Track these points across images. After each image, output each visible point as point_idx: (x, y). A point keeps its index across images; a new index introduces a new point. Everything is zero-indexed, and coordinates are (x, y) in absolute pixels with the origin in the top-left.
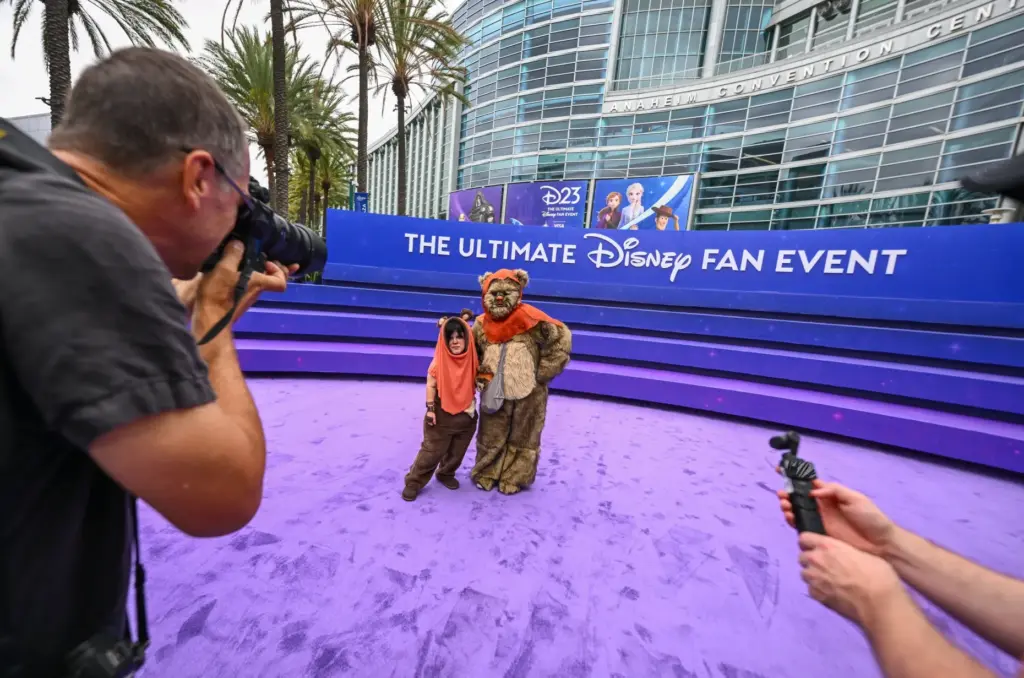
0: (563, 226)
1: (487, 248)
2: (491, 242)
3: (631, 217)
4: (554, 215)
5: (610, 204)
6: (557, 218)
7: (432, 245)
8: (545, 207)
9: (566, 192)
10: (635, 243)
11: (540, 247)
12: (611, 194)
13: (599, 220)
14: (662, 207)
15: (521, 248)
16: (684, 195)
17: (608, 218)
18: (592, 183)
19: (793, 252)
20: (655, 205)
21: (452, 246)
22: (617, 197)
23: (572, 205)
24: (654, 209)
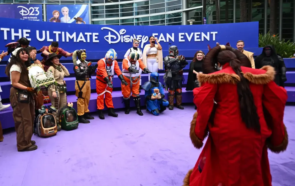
1: (53, 36)
2: (54, 32)
5: (55, 15)
7: (20, 35)
8: (21, 17)
10: (124, 31)
11: (81, 35)
12: (54, 11)
14: (78, 18)
15: (71, 35)
16: (86, 13)
18: (44, 6)
19: (183, 34)
21: (32, 35)
22: (57, 13)
23: (36, 16)
24: (75, 18)
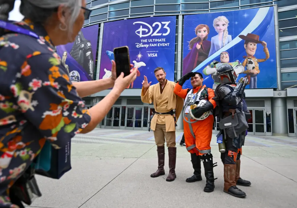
0: (156, 55)
3: (220, 46)
4: (147, 46)
5: (199, 34)
6: (150, 48)
8: (139, 40)
9: (157, 26)
12: (199, 26)
13: (190, 49)
14: (249, 34)
16: (269, 23)
17: (199, 46)
18: (180, 18)
20: (242, 34)
22: (205, 28)
23: (164, 37)
24: (241, 37)
